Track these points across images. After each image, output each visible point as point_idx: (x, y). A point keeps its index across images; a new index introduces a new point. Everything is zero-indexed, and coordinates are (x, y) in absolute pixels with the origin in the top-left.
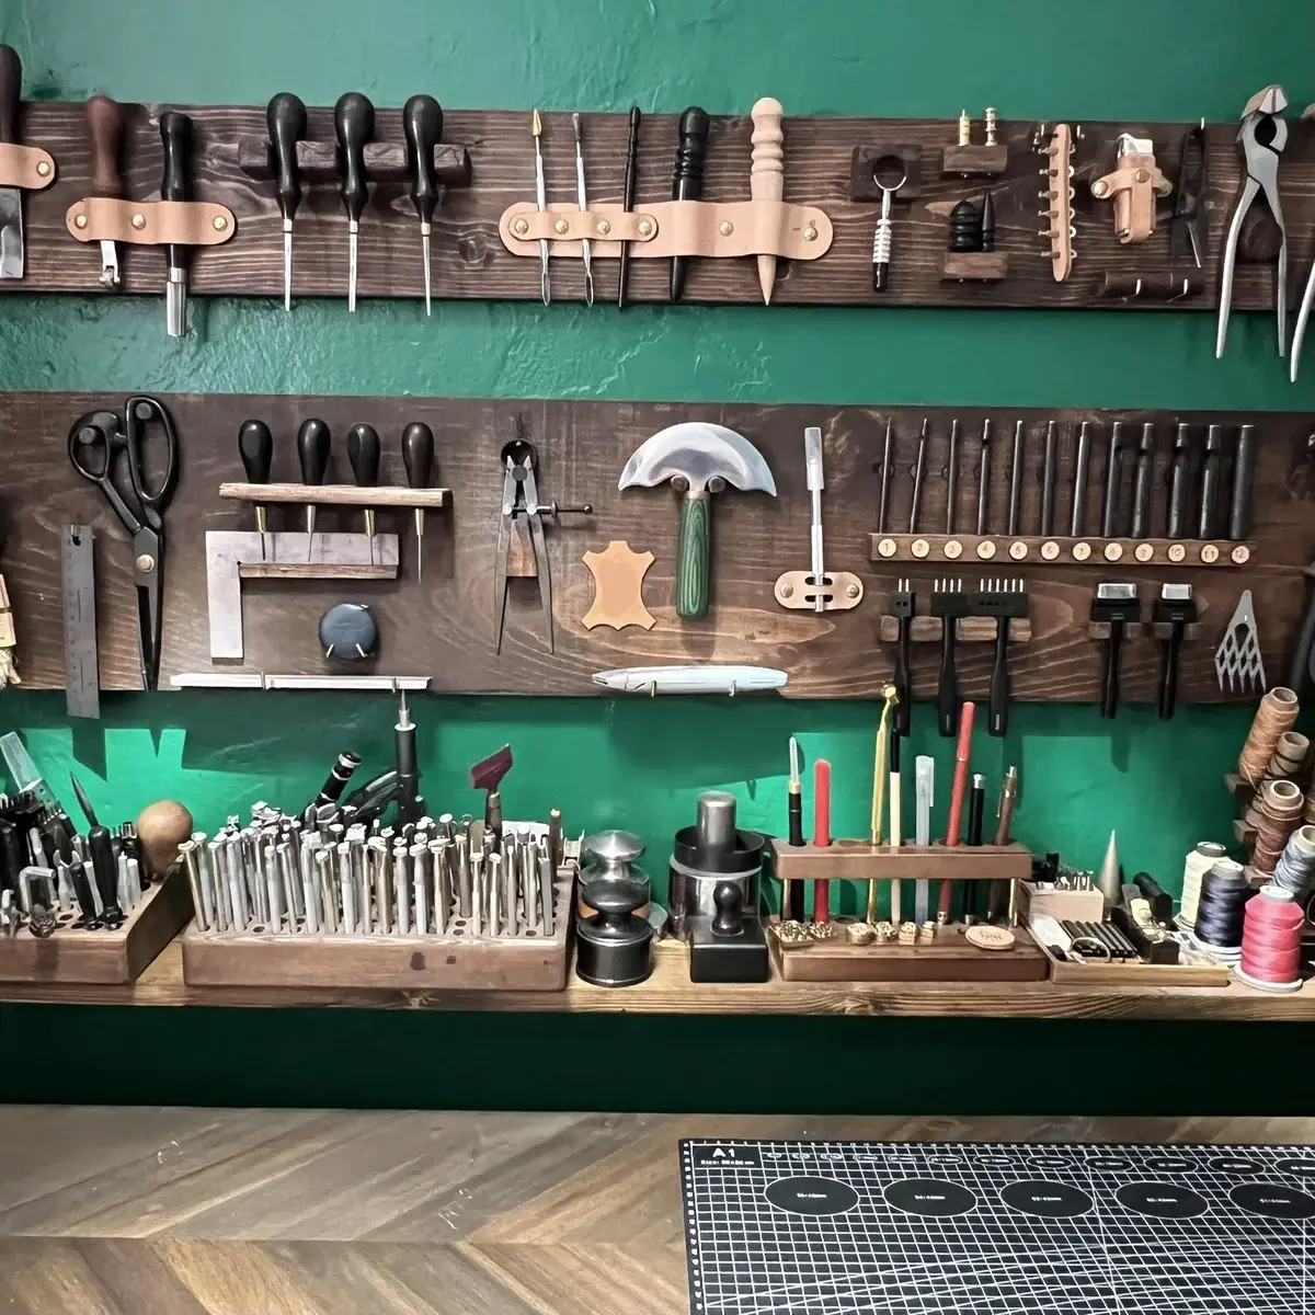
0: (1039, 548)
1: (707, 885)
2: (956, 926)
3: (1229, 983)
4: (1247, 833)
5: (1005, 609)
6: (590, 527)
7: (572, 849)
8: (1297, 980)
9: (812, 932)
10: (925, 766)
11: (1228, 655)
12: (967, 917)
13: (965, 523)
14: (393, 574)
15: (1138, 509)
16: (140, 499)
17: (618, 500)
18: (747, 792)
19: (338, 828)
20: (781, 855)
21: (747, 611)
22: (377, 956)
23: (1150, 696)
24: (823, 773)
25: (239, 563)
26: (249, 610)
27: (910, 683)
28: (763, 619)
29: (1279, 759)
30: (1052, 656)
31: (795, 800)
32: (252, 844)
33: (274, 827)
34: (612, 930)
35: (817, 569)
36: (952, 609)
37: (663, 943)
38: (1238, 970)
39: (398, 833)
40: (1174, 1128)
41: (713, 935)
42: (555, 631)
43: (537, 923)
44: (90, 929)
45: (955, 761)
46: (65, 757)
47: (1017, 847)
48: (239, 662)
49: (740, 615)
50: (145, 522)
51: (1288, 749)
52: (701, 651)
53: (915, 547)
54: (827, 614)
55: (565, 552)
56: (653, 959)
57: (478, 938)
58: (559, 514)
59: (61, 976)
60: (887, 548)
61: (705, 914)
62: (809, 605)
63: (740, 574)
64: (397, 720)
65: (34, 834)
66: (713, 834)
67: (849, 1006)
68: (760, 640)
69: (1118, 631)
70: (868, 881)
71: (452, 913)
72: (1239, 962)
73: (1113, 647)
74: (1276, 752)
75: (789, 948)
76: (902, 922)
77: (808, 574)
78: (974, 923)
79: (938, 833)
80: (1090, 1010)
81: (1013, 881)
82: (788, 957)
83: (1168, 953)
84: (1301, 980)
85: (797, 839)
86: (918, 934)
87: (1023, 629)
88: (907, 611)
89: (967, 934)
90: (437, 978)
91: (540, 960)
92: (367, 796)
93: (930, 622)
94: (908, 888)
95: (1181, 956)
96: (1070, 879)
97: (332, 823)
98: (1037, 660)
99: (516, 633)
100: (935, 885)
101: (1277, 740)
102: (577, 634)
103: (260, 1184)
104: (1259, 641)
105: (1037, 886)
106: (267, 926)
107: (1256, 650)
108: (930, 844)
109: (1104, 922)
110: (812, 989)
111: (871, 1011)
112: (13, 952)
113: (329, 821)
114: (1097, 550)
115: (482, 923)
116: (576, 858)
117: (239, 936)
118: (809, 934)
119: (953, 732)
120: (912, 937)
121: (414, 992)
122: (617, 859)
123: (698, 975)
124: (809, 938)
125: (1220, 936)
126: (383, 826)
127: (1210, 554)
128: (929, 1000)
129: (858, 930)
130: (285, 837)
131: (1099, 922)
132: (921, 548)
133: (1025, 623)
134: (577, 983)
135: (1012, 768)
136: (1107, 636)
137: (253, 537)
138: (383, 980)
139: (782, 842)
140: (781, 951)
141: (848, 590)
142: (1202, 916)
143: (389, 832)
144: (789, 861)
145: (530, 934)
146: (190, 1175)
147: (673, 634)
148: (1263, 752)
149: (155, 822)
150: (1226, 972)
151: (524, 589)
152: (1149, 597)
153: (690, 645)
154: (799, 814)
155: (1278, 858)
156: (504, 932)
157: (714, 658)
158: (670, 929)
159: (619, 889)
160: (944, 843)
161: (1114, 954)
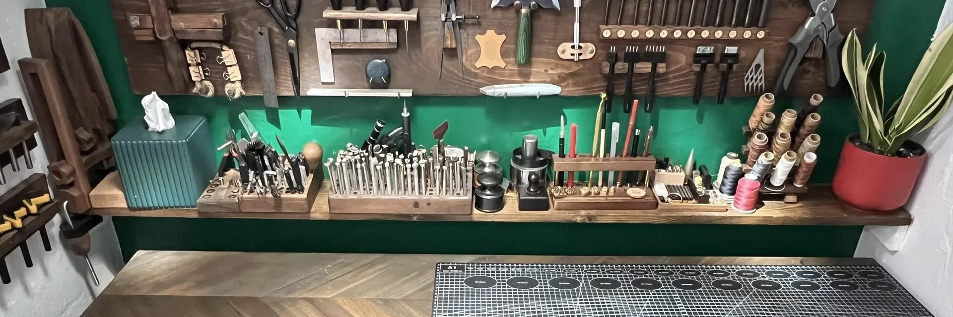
0: (673, 33)
1: (525, 173)
2: (624, 187)
3: (727, 210)
4: (746, 151)
5: (656, 59)
6: (479, 24)
7: (472, 157)
8: (754, 209)
9: (566, 191)
10: (616, 126)
11: (750, 77)
12: (629, 184)
13: (642, 20)
14: (395, 47)
15: (719, 14)
16: (286, 15)
17: (490, 12)
18: (543, 133)
19: (382, 155)
20: (555, 163)
21: (545, 60)
22: (400, 202)
23: (715, 94)
24: (574, 129)
25: (330, 42)
26: (335, 62)
27: (613, 89)
28: (552, 63)
29: (762, 123)
30: (674, 78)
31: (562, 141)
32: (351, 163)
33: (358, 156)
34: (488, 192)
35: (576, 42)
36: (633, 59)
37: (508, 194)
38: (732, 205)
39: (406, 157)
40: (699, 261)
41: (528, 193)
42: (464, 69)
43: (460, 190)
44: (292, 193)
45: (629, 124)
46: (263, 121)
47: (651, 157)
48: (333, 83)
49: (543, 62)
50: (290, 26)
51: (766, 119)
52: (525, 77)
53: (619, 33)
54: (579, 61)
55: (468, 35)
56: (504, 201)
57: (439, 196)
58: (466, 20)
59: (284, 210)
60: (607, 34)
61: (524, 184)
62: (572, 57)
63: (543, 43)
64: (402, 111)
65: (265, 158)
66: (529, 152)
67: (579, 219)
68: (550, 72)
69: (704, 67)
70: (590, 172)
71: (427, 186)
72: (733, 202)
73: (700, 75)
74: (762, 120)
75: (557, 198)
76: (602, 186)
77: (572, 44)
78: (631, 186)
79: (619, 152)
80: (671, 221)
81: (648, 171)
82: (556, 201)
83: (705, 199)
84: (755, 209)
85: (562, 155)
86: (608, 192)
87: (663, 67)
88: (613, 59)
89: (627, 192)
90: (424, 210)
91: (462, 204)
92: (389, 139)
93: (624, 65)
94: (606, 174)
95: (710, 200)
96: (672, 168)
97: (380, 154)
98: (668, 79)
99: (448, 71)
100: (616, 173)
101: (763, 115)
102: (473, 70)
103: (364, 280)
104: (764, 71)
105: (659, 171)
106: (359, 193)
107: (762, 74)
108: (616, 156)
109: (684, 185)
110: (565, 213)
111: (587, 221)
112: (266, 202)
113: (379, 153)
114: (698, 33)
115: (440, 190)
116: (473, 161)
117: (349, 195)
118: (565, 192)
119: (629, 111)
120: (605, 193)
121: (414, 215)
122: (490, 163)
123: (521, 208)
124: (565, 194)
125: (729, 192)
126: (400, 154)
127: (747, 34)
128: (609, 217)
129: (584, 190)
130: (363, 159)
131: (682, 185)
132: (621, 34)
133: (664, 65)
134: (476, 211)
135: (651, 127)
136: (698, 70)
137: (335, 31)
138: (404, 211)
139: (556, 156)
140: (554, 199)
141: (589, 51)
142: (723, 184)
143: (402, 156)
144: (559, 164)
145: (458, 194)
146: (339, 277)
147: (513, 70)
148: (758, 118)
149: (311, 152)
150: (726, 206)
151: (451, 53)
152: (719, 51)
153: (521, 74)
154: (563, 146)
155: (755, 163)
156: (448, 193)
157: (531, 80)
158: (510, 188)
159: (491, 176)
160: (621, 156)
161: (684, 199)
